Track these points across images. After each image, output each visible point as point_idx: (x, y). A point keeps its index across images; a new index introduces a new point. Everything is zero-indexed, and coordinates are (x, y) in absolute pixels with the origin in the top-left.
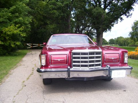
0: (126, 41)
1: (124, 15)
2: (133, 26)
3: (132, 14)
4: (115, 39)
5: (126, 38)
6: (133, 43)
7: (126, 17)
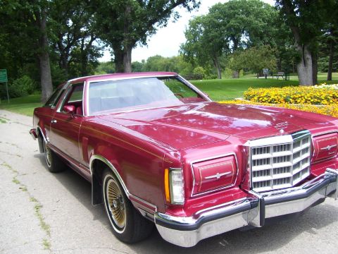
0: (170, 64)
1: (181, 5)
2: (188, 29)
3: (199, 3)
4: (143, 61)
5: (168, 58)
6: (186, 69)
7: (186, 9)
